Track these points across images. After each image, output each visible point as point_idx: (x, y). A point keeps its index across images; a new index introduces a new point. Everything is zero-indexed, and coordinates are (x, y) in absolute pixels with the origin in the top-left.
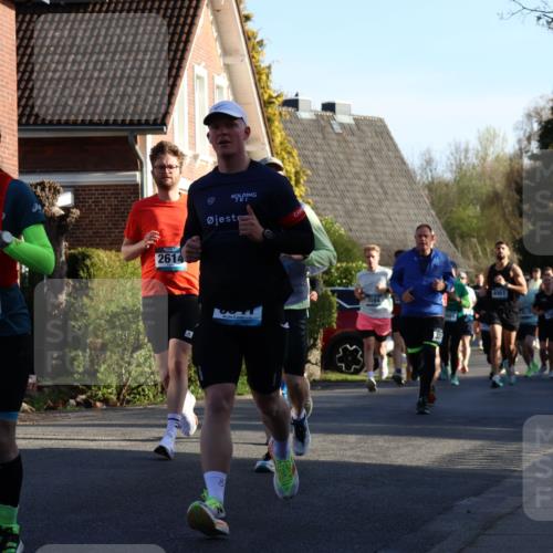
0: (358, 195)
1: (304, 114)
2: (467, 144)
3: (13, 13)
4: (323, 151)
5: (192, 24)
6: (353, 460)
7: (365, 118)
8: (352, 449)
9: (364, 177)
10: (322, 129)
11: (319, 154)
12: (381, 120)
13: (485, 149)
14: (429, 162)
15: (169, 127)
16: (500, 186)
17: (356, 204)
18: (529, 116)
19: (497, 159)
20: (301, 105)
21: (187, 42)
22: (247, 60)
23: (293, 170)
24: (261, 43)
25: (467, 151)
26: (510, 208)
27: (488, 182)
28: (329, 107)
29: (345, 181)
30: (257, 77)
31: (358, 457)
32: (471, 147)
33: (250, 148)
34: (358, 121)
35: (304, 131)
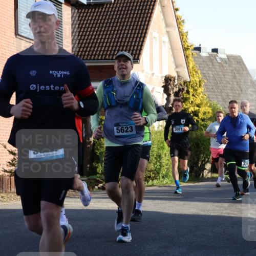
0: (229, 91)
1: (203, 54)
3: (70, 9)
4: (212, 71)
5: (152, 13)
6: (227, 215)
7: (232, 56)
8: (226, 209)
9: (231, 83)
10: (212, 61)
11: (210, 72)
12: (240, 56)
15: (141, 60)
17: (228, 96)
20: (202, 50)
21: (149, 21)
22: (177, 29)
23: (198, 80)
24: (183, 21)
28: (215, 50)
29: (222, 85)
30: (182, 37)
31: (229, 213)
33: (178, 70)
34: (229, 57)
35: (204, 61)
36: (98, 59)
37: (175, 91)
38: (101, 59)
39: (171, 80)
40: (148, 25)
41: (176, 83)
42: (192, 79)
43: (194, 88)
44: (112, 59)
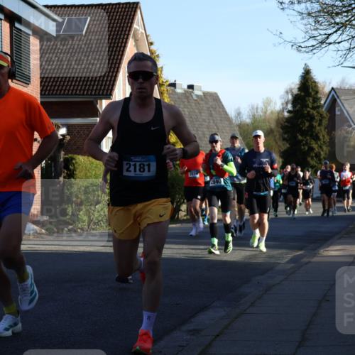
0: (205, 130)
1: (179, 90)
2: (257, 105)
3: (38, 41)
4: (188, 108)
5: (125, 47)
7: (208, 93)
9: (208, 121)
10: (187, 98)
11: (186, 110)
12: (216, 94)
13: (266, 107)
14: (239, 114)
15: (113, 96)
16: (273, 126)
17: (204, 134)
18: (287, 92)
19: (272, 112)
20: (177, 86)
24: (158, 56)
25: (257, 108)
26: (278, 136)
27: (267, 124)
28: (191, 87)
29: (198, 123)
32: (259, 107)
34: (205, 94)
35: (179, 98)
36: (68, 94)
38: (72, 94)
44: (83, 94)
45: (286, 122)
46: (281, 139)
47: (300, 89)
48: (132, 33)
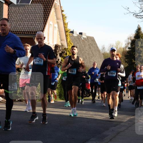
0: (87, 55)
1: (75, 35)
2: (113, 44)
3: (8, 6)
4: (79, 44)
5: (50, 12)
9: (88, 51)
10: (79, 39)
11: (78, 45)
12: (93, 37)
13: (117, 46)
14: (104, 48)
17: (86, 57)
18: (129, 39)
19: (120, 48)
20: (74, 33)
21: (48, 16)
22: (62, 21)
24: (66, 17)
25: (113, 46)
26: (123, 60)
28: (81, 34)
29: (84, 51)
30: (65, 25)
32: (114, 45)
33: (62, 42)
34: (88, 37)
35: (75, 39)
36: (20, 34)
37: (60, 53)
38: (22, 34)
39: (58, 47)
40: (48, 18)
41: (60, 49)
42: (69, 47)
43: (69, 52)
44: (28, 34)
45: (127, 53)
46: (124, 61)
47: (135, 37)
48: (53, 5)
